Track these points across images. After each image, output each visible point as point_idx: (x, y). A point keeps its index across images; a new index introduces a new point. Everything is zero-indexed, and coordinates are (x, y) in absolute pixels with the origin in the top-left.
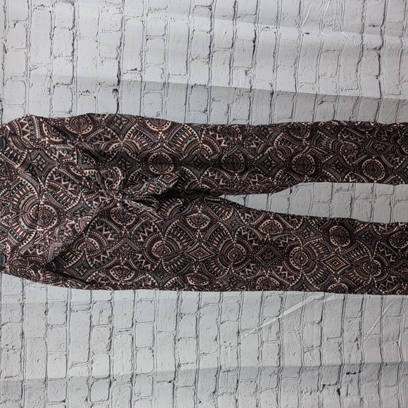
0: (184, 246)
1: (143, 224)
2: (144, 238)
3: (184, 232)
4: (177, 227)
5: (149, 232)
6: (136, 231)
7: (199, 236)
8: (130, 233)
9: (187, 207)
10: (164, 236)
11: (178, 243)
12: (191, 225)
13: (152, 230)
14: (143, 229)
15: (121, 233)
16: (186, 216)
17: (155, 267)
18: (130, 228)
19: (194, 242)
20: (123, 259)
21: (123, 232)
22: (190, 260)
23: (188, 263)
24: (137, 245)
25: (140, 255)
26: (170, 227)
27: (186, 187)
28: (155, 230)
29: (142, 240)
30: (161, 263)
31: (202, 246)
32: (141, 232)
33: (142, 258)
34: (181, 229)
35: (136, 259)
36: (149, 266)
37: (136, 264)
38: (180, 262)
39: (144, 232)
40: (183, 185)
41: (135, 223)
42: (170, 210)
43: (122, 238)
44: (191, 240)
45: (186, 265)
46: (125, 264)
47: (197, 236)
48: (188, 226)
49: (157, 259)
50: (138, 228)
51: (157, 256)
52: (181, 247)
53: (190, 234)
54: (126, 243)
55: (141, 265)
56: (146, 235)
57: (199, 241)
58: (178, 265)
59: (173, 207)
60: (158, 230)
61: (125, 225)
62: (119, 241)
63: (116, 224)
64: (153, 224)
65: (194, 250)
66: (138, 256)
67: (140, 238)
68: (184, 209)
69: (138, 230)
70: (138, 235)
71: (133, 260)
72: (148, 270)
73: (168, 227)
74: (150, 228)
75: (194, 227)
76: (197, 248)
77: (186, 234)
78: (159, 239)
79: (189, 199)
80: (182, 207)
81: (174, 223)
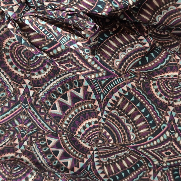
0: (141, 135)
1: (66, 80)
2: (64, 107)
3: (142, 106)
4: (130, 96)
5: (75, 99)
6: (49, 92)
7: (172, 119)
8: (36, 95)
9: (157, 55)
10: (102, 108)
11: (130, 128)
12: (157, 95)
13: (81, 95)
14: (65, 90)
15: (16, 92)
16: (151, 75)
17: (81, 164)
18: (37, 84)
19: (160, 130)
20: (21, 144)
21: (22, 91)
22: (147, 160)
23: (141, 164)
24: (45, 120)
25: (54, 141)
26: (117, 94)
27: (159, 18)
28: (87, 95)
29: (58, 111)
30: (92, 158)
31: (175, 140)
32: (58, 95)
33: (58, 145)
34: (136, 101)
35: (46, 145)
36: (69, 161)
37: (45, 154)
38: (127, 162)
39: (65, 97)
40: (153, 13)
41: (50, 77)
42: (122, 56)
43: (16, 102)
44: (154, 124)
45: (137, 168)
46: (25, 153)
47: (168, 118)
48: (151, 96)
49: (85, 151)
50: (55, 87)
51: (86, 145)
52: (133, 136)
53: (154, 112)
54: (24, 113)
55: (53, 159)
56: (69, 102)
57: (170, 128)
58: (123, 167)
59: (129, 50)
60: (93, 97)
61: (29, 78)
62: (9, 108)
63: (10, 73)
64: (86, 83)
65: (158, 145)
66: (50, 142)
67: (54, 108)
68: (151, 59)
69: (53, 91)
70: (53, 101)
71: (41, 147)
72: (67, 170)
73: (113, 93)
74: (78, 90)
75: (163, 99)
76: (165, 141)
77: (147, 112)
78: (92, 113)
79: (161, 44)
80: (148, 54)
81: (125, 88)
